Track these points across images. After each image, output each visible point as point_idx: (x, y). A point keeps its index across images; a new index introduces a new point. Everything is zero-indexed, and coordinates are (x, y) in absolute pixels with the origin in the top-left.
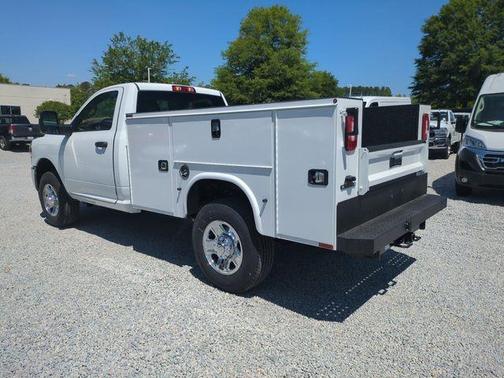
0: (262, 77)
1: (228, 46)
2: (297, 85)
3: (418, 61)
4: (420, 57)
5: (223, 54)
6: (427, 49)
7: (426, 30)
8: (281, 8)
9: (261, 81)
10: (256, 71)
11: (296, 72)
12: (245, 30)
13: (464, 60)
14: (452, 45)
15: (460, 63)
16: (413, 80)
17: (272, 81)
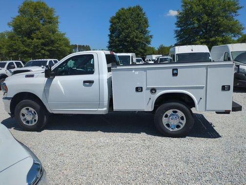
0: (37, 39)
1: (12, 19)
2: (58, 44)
3: (109, 35)
4: (110, 33)
5: (9, 24)
6: (113, 30)
7: (111, 22)
8: (43, 3)
9: (37, 40)
10: (33, 35)
11: (56, 37)
12: (22, 11)
13: (127, 36)
14: (123, 30)
15: (126, 37)
16: (108, 44)
17: (44, 41)
